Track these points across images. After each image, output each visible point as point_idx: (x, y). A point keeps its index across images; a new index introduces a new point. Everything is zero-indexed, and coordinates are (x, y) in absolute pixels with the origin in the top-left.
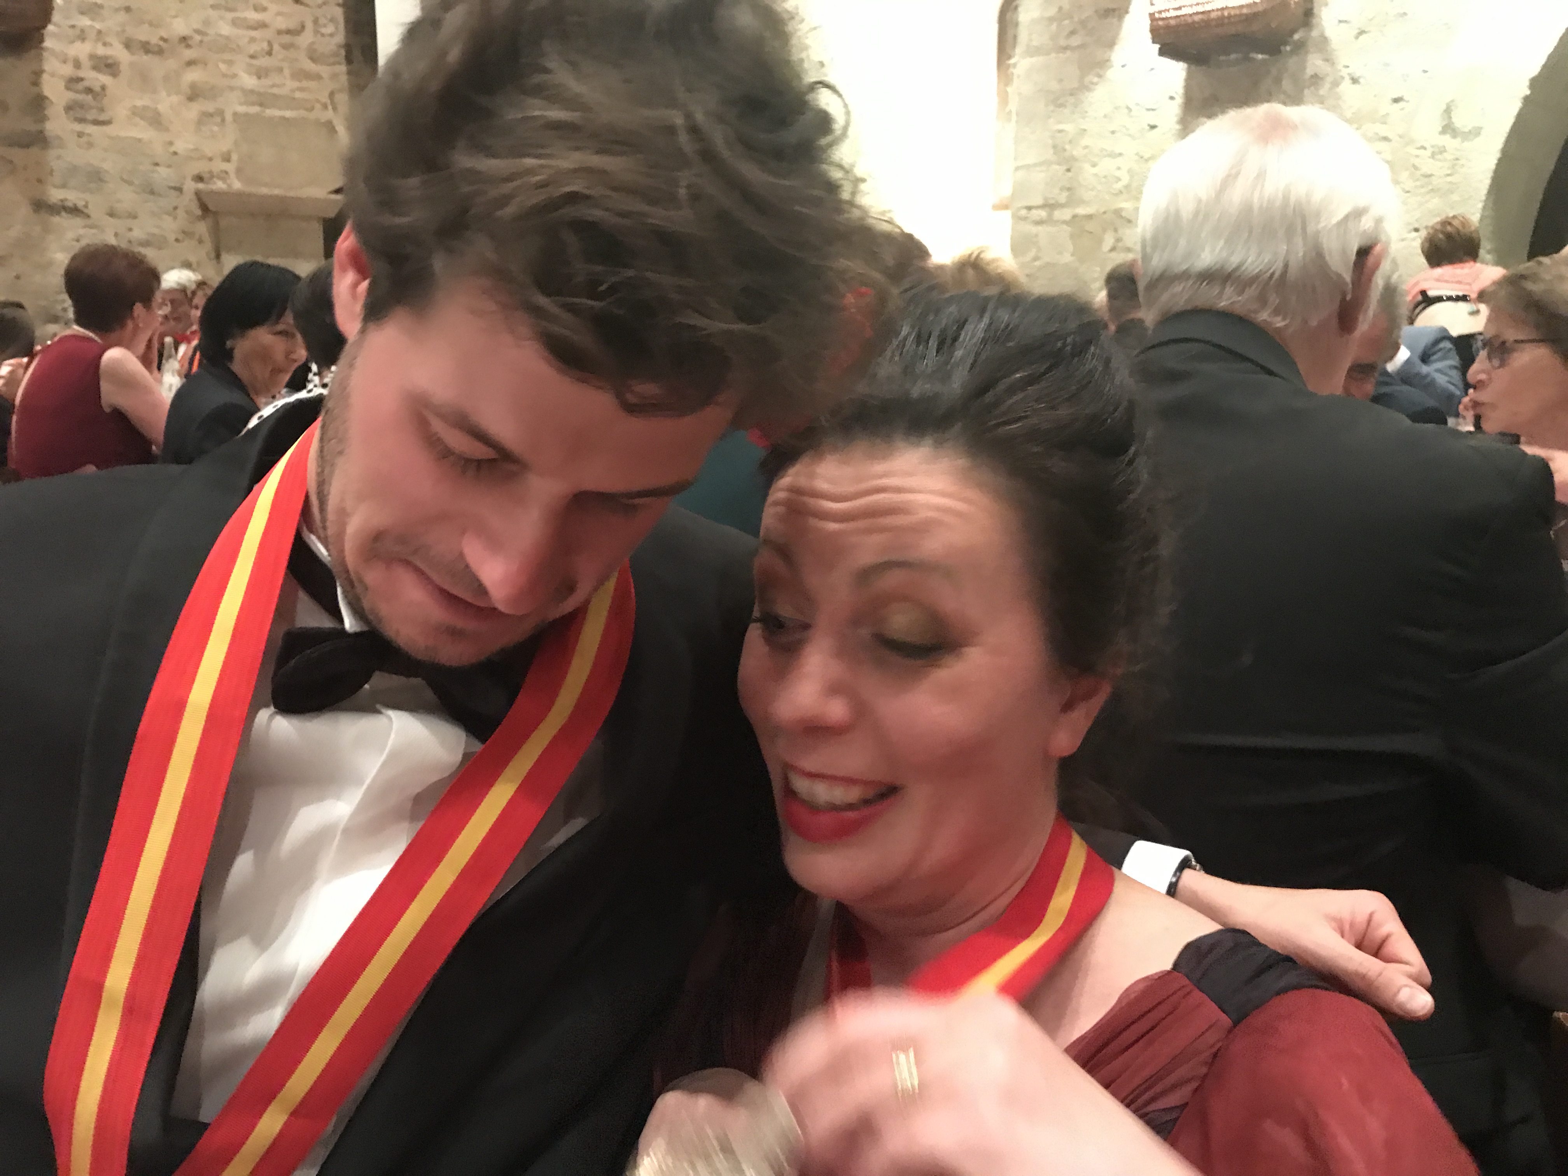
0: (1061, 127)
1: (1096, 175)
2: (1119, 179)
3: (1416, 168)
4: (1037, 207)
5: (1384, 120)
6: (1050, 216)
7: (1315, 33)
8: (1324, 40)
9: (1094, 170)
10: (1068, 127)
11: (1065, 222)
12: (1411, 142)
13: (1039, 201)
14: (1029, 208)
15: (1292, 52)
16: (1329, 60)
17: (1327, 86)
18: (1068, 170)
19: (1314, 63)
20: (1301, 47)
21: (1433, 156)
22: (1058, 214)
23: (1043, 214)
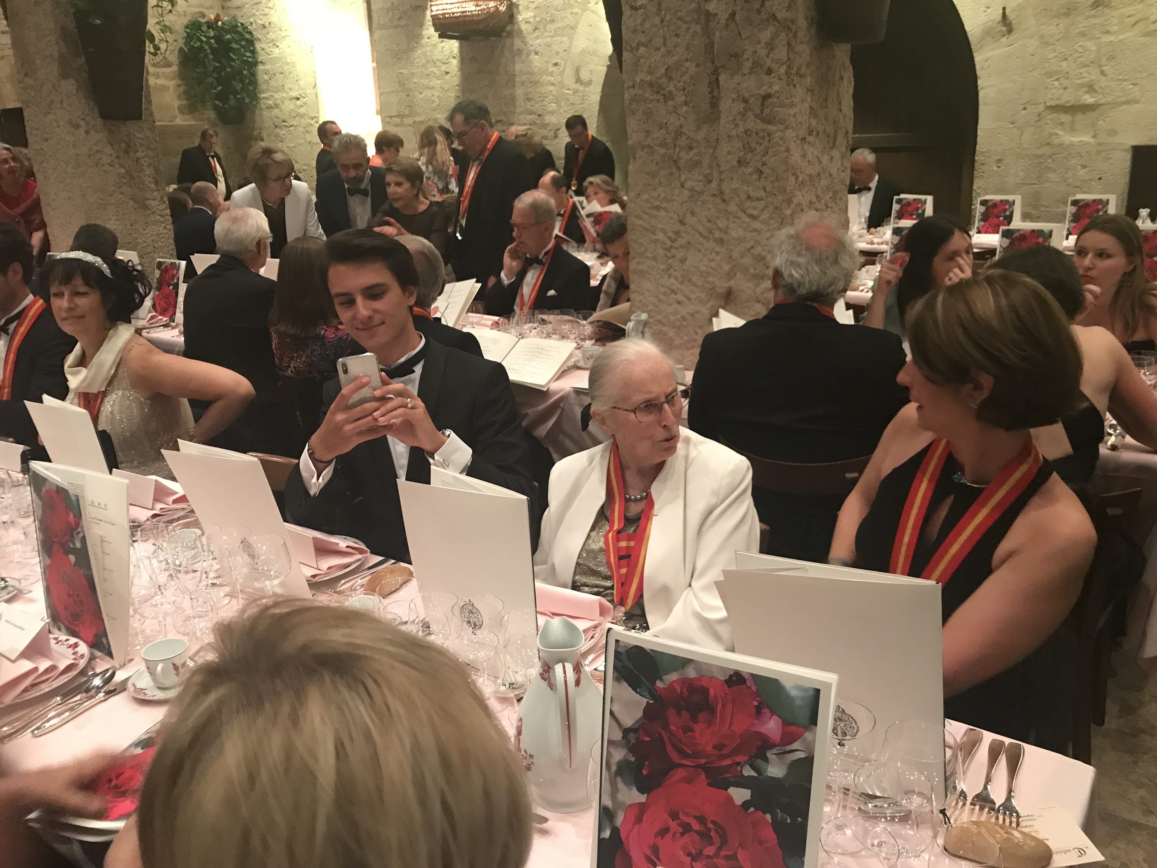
0: (401, 71)
1: (422, 99)
2: (434, 102)
3: (568, 100)
4: (395, 117)
5: (551, 74)
6: (402, 121)
7: (516, 27)
8: (520, 31)
9: (421, 96)
10: (405, 71)
11: (409, 125)
12: (563, 86)
13: (395, 114)
14: (391, 117)
15: (506, 37)
16: (524, 42)
17: (525, 55)
18: (408, 96)
19: (517, 43)
20: (510, 34)
21: (574, 93)
22: (406, 121)
23: (398, 120)
